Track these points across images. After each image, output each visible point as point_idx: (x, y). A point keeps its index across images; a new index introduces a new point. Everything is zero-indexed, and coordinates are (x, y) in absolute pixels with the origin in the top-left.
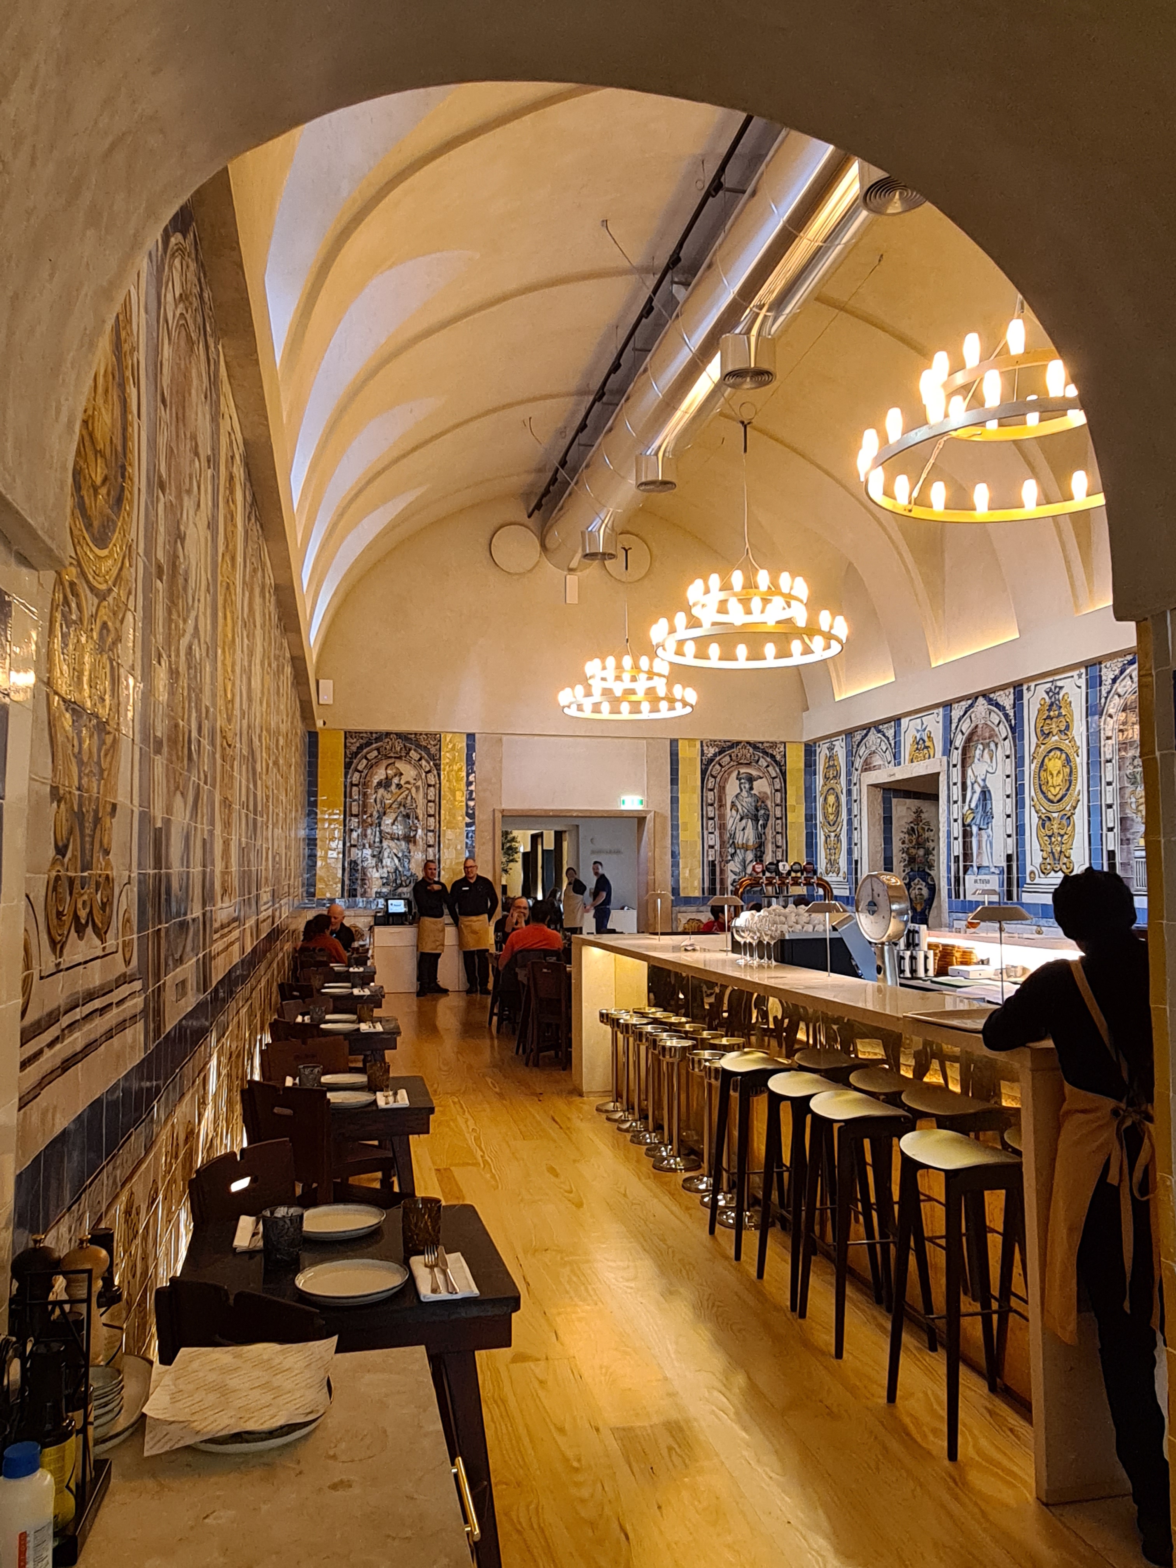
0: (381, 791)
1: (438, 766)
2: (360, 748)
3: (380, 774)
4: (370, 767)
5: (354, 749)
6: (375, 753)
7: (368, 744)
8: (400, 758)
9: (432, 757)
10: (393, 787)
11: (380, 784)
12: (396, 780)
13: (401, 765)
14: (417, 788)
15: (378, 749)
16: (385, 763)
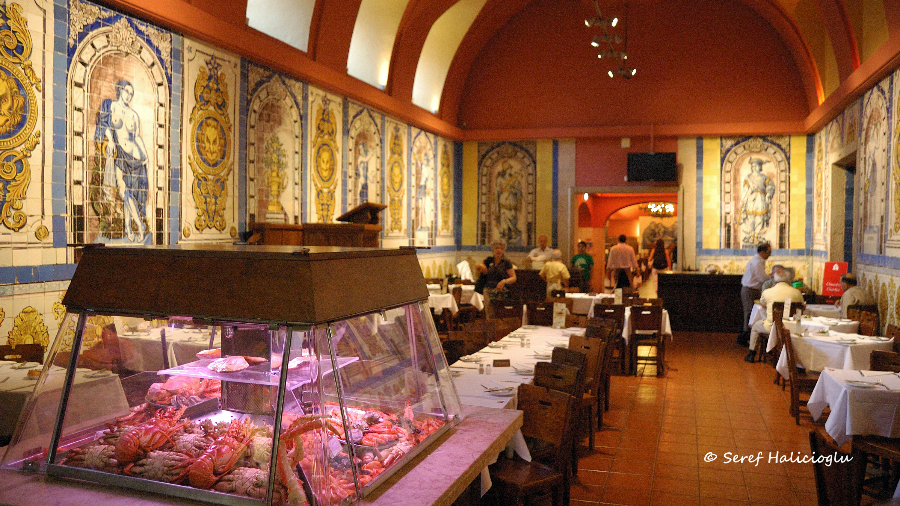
0: (500, 179)
1: (534, 162)
2: (488, 152)
3: (499, 168)
4: (493, 164)
7: (492, 149)
9: (531, 155)
10: (507, 176)
11: (499, 174)
12: (508, 171)
13: (512, 162)
14: (522, 176)
15: (498, 153)
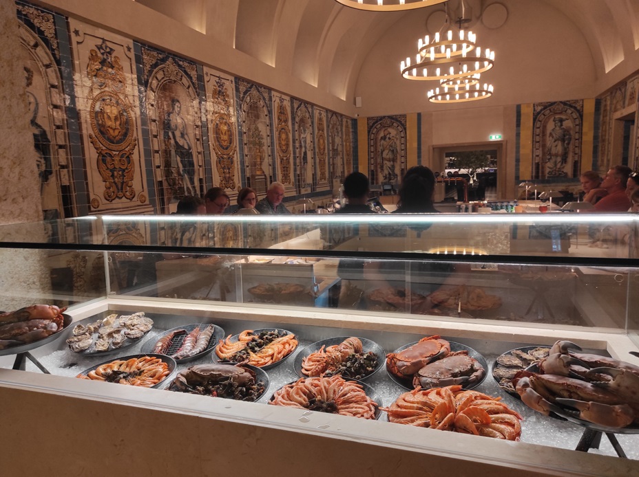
0: (383, 141)
1: (405, 129)
2: (374, 124)
3: (382, 134)
4: (378, 132)
5: (371, 124)
6: (379, 125)
7: (377, 122)
8: (389, 127)
9: (403, 125)
10: (387, 139)
11: (382, 138)
12: (388, 136)
13: (390, 130)
14: (397, 139)
16: (383, 129)
